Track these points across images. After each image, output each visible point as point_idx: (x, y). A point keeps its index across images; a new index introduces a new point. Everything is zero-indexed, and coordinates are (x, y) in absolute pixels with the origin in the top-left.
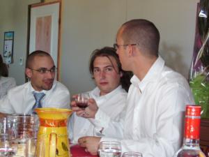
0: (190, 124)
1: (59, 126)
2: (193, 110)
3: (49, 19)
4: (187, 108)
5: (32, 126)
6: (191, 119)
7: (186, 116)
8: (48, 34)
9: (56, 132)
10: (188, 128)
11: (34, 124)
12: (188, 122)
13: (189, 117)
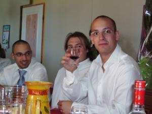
0: (138, 94)
1: (42, 95)
2: (140, 84)
3: (35, 16)
4: (136, 82)
5: (23, 95)
6: (138, 91)
7: (135, 88)
8: (35, 27)
9: (40, 99)
10: (136, 97)
11: (24, 93)
12: (136, 93)
13: (137, 89)
